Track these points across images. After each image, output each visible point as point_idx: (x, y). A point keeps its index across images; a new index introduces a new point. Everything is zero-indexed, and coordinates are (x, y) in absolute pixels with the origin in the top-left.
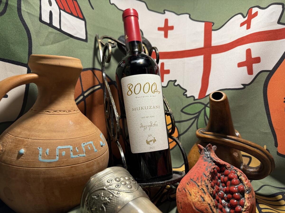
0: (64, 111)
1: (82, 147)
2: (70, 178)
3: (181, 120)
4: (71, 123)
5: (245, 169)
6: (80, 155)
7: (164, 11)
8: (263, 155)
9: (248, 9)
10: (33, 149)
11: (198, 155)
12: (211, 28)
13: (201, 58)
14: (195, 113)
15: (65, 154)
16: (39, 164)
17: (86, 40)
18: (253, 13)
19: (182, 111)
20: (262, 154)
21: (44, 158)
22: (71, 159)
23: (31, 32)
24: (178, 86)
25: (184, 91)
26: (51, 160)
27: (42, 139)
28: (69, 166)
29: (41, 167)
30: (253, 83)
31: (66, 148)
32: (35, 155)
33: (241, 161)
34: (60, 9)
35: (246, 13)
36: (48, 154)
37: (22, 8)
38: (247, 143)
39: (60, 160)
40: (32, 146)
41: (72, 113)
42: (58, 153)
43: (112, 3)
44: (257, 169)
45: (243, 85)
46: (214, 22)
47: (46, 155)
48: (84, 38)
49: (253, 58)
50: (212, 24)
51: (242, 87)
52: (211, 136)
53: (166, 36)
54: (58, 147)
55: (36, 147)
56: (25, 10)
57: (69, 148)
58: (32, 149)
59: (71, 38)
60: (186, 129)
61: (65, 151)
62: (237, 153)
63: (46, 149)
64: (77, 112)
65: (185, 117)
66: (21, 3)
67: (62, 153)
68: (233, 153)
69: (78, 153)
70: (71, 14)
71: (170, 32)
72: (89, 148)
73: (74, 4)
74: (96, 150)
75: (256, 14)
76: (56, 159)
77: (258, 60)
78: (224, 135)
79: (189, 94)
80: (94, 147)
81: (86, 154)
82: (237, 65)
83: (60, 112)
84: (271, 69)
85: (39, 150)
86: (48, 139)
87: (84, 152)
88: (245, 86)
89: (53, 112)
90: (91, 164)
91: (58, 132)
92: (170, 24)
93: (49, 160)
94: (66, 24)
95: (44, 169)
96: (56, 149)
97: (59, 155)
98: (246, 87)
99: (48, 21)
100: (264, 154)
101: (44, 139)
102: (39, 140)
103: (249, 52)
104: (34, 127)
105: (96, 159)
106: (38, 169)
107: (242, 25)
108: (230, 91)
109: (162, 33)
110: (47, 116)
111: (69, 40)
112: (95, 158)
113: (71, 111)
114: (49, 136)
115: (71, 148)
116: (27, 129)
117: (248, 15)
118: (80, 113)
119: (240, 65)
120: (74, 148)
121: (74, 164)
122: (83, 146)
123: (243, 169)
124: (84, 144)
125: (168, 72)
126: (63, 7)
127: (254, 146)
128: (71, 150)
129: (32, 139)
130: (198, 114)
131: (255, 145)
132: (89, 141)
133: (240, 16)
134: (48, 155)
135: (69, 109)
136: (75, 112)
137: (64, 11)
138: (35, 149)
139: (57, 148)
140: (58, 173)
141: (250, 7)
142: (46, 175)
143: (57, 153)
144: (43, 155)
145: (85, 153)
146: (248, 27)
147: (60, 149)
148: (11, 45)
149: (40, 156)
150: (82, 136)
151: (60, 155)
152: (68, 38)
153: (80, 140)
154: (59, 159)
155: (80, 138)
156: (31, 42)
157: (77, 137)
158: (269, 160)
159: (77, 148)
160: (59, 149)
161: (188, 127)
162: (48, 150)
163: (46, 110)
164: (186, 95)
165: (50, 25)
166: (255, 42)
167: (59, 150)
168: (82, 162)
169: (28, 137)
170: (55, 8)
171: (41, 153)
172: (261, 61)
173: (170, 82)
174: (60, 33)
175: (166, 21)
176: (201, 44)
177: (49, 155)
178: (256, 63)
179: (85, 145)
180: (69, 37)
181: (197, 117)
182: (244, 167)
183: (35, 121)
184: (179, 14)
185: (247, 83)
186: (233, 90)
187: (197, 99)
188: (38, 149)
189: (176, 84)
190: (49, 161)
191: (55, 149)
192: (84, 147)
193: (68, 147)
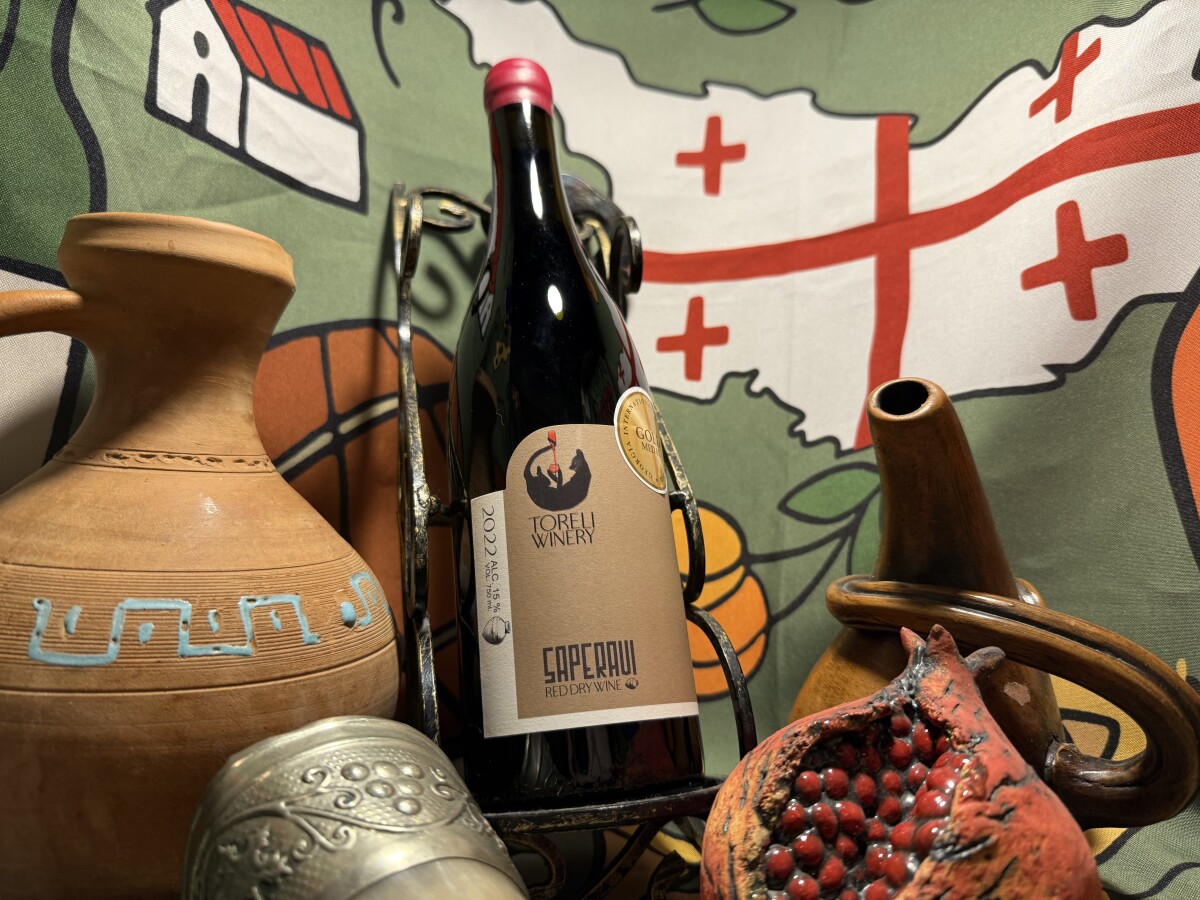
0: (189, 458)
1: (239, 613)
2: (167, 752)
3: (778, 549)
4: (209, 506)
5: (1067, 769)
6: (227, 647)
7: (705, 85)
8: (1144, 687)
9: (1062, 39)
10: (13, 605)
11: (833, 697)
12: (906, 138)
13: (864, 270)
14: (840, 512)
15: (153, 635)
16: (28, 672)
17: (361, 206)
18: (1080, 51)
19: (783, 507)
20: (1143, 679)
21: (52, 645)
22: (178, 659)
23: (104, 153)
24: (766, 398)
25: (794, 417)
26: (84, 655)
27: (59, 564)
28: (165, 690)
29: (32, 685)
30: (1099, 358)
31: (161, 610)
32: (15, 632)
33: (1045, 727)
34: (246, 72)
35: (1054, 56)
36: (73, 630)
37: (71, 55)
38: (1058, 623)
39: (125, 660)
40: (13, 593)
41: (224, 469)
42: (121, 627)
43: (479, 59)
44: (1132, 769)
45: (1051, 368)
46: (915, 110)
47: (63, 632)
48: (354, 196)
49: (1091, 242)
50: (910, 122)
51: (1049, 377)
52: (887, 598)
53: (712, 185)
54: (123, 601)
55: (27, 595)
56: (83, 62)
57: (174, 610)
58: (8, 605)
59: (293, 193)
60: (799, 591)
61: (155, 624)
62: (1024, 688)
63: (70, 608)
64: (253, 468)
65: (795, 534)
66: (68, 38)
67: (140, 628)
68: (1004, 684)
69: (217, 636)
70: (301, 98)
71: (728, 170)
72: (277, 622)
73: (314, 62)
74: (310, 634)
75: (1095, 50)
76: (105, 655)
77: (1114, 250)
78: (947, 592)
79: (812, 430)
80: (304, 623)
81: (255, 645)
82: (1018, 282)
83: (169, 460)
84: (1180, 284)
85: (37, 610)
86: (87, 565)
87: (249, 638)
88: (1063, 374)
89: (139, 458)
90: (281, 696)
91: (142, 538)
92: (728, 138)
93: (74, 655)
94: (269, 134)
95: (44, 697)
96: (113, 610)
97: (123, 635)
98: (1070, 376)
99: (186, 115)
100: (1150, 679)
101: (72, 565)
102: (45, 569)
103: (1068, 215)
104: (44, 516)
105: (309, 679)
106: (20, 696)
107: (1037, 107)
108: (993, 399)
109: (697, 173)
110: (109, 472)
111: (284, 196)
112: (303, 671)
113: (219, 461)
114: (94, 553)
115: (186, 608)
116: (14, 523)
117: (1063, 65)
118: (269, 477)
119: (1033, 278)
120: (200, 614)
121: (192, 685)
122: (245, 610)
123: (1057, 766)
124: (254, 600)
125: (720, 336)
126: (264, 67)
127: (1098, 640)
128: (185, 622)
129: (20, 565)
130: (853, 517)
131: (1105, 634)
132: (280, 592)
133: (1029, 73)
134: (70, 633)
135: (212, 451)
136: (243, 467)
137: (267, 81)
138: (20, 604)
139: (120, 604)
140: (107, 718)
141: (1070, 30)
142: (51, 724)
143: (117, 626)
144: (50, 635)
145: (253, 641)
146: (1063, 113)
147: (132, 610)
148: (17, 199)
149: (34, 638)
150: (250, 568)
151: (129, 639)
152: (274, 192)
153: (237, 582)
154: (121, 655)
155: (239, 573)
156: (105, 192)
157: (223, 569)
158: (1181, 715)
159: (216, 614)
160: (128, 610)
161: (809, 581)
162: (75, 614)
163: (108, 451)
164: (802, 434)
165: (196, 127)
166: (1094, 170)
167: (125, 617)
168: (230, 681)
169: (7, 556)
170: (223, 68)
171: (41, 622)
172: (1131, 253)
173: (731, 381)
174: (240, 167)
175: (714, 125)
176: (863, 211)
177: (76, 634)
178: (1105, 264)
179: (257, 603)
180: (284, 188)
181: (850, 532)
182: (1067, 758)
183: (51, 494)
184: (767, 91)
185: (1073, 358)
186: (1004, 397)
187: (850, 452)
188: (33, 605)
189: (757, 387)
190: (72, 662)
191: (108, 610)
192: (251, 612)
193: (172, 606)
